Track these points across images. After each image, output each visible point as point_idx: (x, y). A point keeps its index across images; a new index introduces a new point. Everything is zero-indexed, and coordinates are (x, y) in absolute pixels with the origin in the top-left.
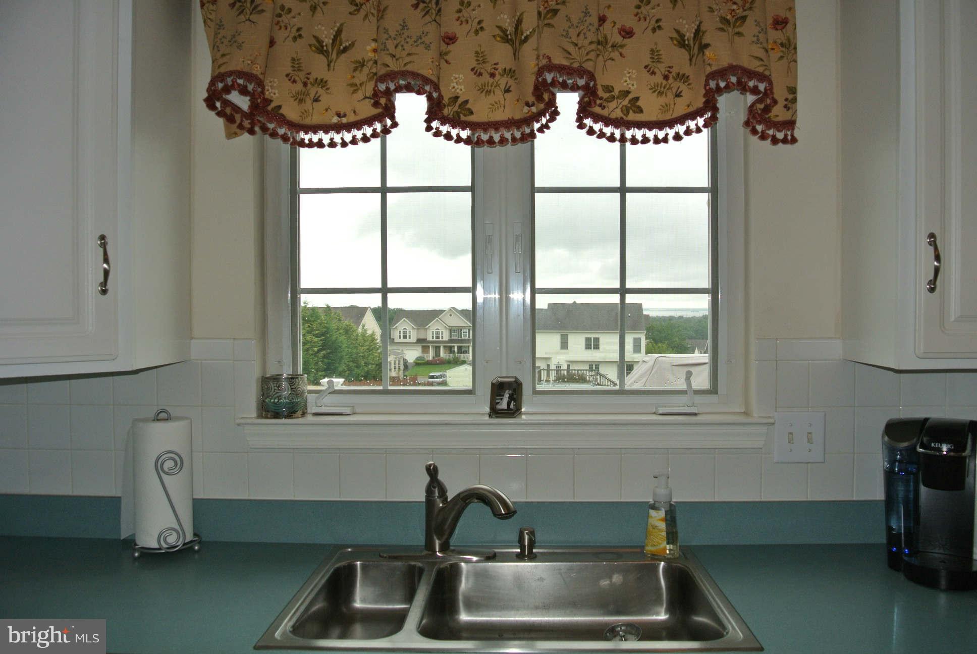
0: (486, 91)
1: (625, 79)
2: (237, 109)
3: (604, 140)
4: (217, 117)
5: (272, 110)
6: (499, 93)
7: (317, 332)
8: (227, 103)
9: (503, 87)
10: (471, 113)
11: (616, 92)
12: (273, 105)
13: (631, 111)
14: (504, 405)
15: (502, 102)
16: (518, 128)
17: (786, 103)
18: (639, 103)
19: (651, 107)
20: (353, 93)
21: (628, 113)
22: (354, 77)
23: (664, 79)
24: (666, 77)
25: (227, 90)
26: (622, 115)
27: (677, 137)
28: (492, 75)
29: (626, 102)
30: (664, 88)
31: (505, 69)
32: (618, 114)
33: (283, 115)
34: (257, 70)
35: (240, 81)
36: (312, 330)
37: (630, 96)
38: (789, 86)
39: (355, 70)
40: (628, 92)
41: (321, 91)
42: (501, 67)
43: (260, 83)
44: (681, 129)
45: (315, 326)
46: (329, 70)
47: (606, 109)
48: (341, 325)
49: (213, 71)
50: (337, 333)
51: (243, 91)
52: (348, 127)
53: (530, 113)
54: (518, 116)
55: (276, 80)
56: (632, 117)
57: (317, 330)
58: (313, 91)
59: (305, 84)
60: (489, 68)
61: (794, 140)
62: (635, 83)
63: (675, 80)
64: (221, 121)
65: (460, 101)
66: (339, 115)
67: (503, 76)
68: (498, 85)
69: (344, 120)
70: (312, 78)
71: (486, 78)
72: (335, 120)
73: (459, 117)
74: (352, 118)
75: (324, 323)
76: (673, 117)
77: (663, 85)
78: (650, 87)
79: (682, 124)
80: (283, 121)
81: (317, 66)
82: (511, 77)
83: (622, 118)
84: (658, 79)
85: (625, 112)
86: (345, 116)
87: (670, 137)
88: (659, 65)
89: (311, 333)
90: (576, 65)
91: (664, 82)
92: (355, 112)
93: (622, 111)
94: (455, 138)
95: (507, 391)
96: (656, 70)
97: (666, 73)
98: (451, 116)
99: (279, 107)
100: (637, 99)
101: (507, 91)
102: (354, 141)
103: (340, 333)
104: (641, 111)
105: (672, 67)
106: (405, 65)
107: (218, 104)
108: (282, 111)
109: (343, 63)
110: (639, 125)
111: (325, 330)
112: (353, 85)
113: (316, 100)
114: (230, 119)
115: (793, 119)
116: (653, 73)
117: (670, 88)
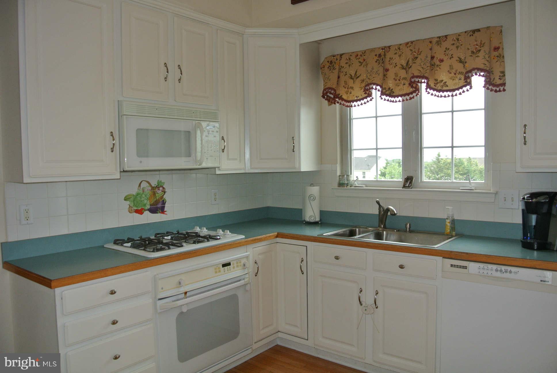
0: (397, 85)
1: (441, 76)
2: (330, 97)
3: (436, 97)
4: (325, 101)
5: (340, 96)
6: (401, 86)
7: (462, 172)
8: (328, 96)
9: (403, 83)
10: (394, 93)
11: (438, 81)
12: (340, 95)
13: (444, 87)
14: (407, 185)
15: (403, 88)
16: (408, 96)
17: (499, 77)
18: (447, 84)
19: (451, 84)
20: (361, 90)
21: (443, 87)
22: (361, 85)
23: (454, 74)
24: (455, 74)
25: (327, 93)
26: (441, 88)
27: (460, 94)
28: (399, 80)
29: (442, 84)
30: (455, 77)
31: (403, 78)
32: (440, 88)
33: (343, 98)
34: (334, 87)
35: (330, 90)
36: (459, 171)
37: (443, 82)
38: (501, 71)
39: (361, 83)
40: (443, 80)
41: (352, 90)
42: (402, 77)
43: (335, 90)
44: (461, 91)
45: (460, 169)
46: (354, 83)
47: (436, 87)
48: (477, 168)
49: (324, 88)
50: (474, 173)
51: (331, 93)
52: (360, 100)
53: (413, 90)
54: (408, 92)
55: (340, 88)
56: (445, 88)
57: (462, 171)
58: (350, 90)
59: (348, 88)
60: (398, 78)
61: (504, 90)
62: (445, 77)
63: (459, 74)
64: (327, 101)
65: (391, 89)
66: (357, 97)
67: (402, 80)
68: (401, 83)
69: (358, 98)
70: (349, 86)
71: (398, 81)
72: (356, 98)
73: (391, 94)
74: (360, 97)
75: (466, 167)
76: (459, 87)
77: (454, 77)
78: (450, 78)
79: (462, 89)
80: (343, 99)
81: (351, 83)
82: (405, 80)
83: (441, 89)
84: (453, 75)
85: (442, 87)
86: (358, 97)
87: (458, 94)
88: (452, 70)
89: (458, 173)
90: (422, 75)
91: (455, 76)
92: (361, 95)
93: (441, 87)
94: (390, 101)
95: (409, 181)
96: (452, 72)
97: (455, 72)
98: (389, 94)
99: (342, 96)
100: (446, 82)
101: (404, 84)
102: (362, 104)
103: (476, 173)
104: (447, 86)
105: (457, 70)
106: (372, 81)
107: (326, 97)
108: (343, 97)
109: (358, 81)
110: (447, 91)
111: (467, 171)
112: (360, 87)
113: (351, 93)
114: (329, 101)
115: (504, 82)
116: (451, 73)
117: (457, 77)
